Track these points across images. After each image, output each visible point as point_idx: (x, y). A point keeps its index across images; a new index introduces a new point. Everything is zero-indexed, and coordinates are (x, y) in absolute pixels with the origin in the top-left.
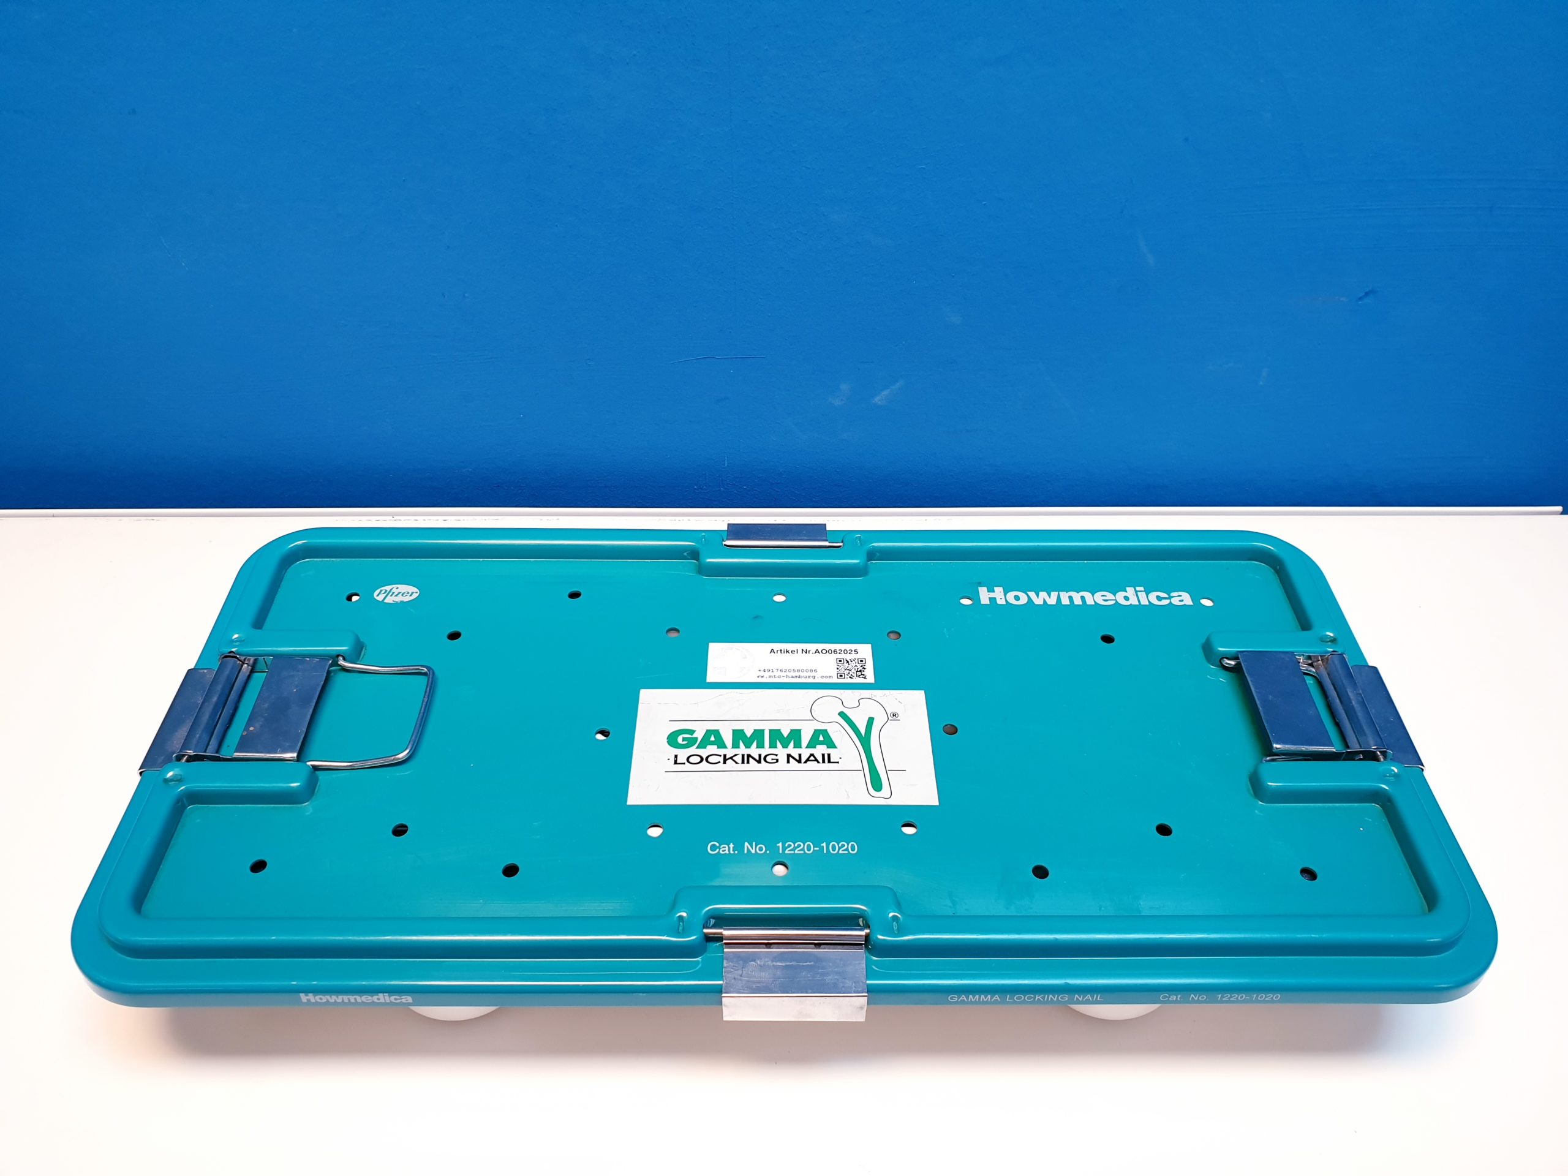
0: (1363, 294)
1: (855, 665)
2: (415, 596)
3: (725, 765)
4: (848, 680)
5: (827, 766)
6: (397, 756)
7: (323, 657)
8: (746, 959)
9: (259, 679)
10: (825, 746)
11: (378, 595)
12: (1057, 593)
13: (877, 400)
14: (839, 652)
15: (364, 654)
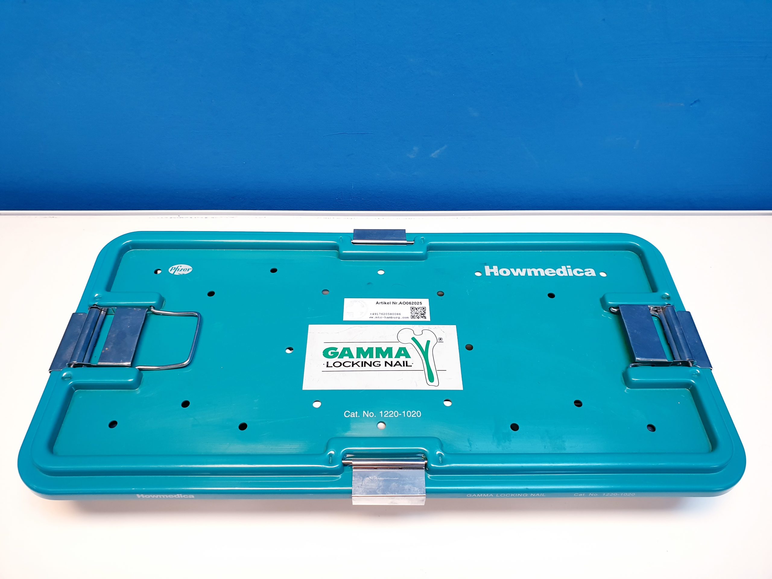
0: (693, 102)
1: (420, 310)
2: (190, 271)
3: (353, 367)
4: (417, 320)
5: (405, 368)
6: (183, 364)
7: (143, 307)
8: (364, 476)
9: (110, 318)
10: (405, 357)
11: (171, 271)
12: (526, 269)
13: (433, 155)
14: (412, 303)
15: (164, 305)
